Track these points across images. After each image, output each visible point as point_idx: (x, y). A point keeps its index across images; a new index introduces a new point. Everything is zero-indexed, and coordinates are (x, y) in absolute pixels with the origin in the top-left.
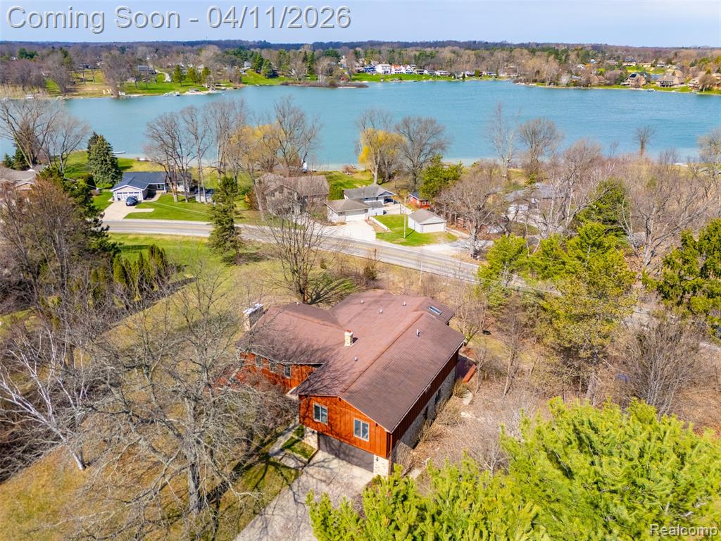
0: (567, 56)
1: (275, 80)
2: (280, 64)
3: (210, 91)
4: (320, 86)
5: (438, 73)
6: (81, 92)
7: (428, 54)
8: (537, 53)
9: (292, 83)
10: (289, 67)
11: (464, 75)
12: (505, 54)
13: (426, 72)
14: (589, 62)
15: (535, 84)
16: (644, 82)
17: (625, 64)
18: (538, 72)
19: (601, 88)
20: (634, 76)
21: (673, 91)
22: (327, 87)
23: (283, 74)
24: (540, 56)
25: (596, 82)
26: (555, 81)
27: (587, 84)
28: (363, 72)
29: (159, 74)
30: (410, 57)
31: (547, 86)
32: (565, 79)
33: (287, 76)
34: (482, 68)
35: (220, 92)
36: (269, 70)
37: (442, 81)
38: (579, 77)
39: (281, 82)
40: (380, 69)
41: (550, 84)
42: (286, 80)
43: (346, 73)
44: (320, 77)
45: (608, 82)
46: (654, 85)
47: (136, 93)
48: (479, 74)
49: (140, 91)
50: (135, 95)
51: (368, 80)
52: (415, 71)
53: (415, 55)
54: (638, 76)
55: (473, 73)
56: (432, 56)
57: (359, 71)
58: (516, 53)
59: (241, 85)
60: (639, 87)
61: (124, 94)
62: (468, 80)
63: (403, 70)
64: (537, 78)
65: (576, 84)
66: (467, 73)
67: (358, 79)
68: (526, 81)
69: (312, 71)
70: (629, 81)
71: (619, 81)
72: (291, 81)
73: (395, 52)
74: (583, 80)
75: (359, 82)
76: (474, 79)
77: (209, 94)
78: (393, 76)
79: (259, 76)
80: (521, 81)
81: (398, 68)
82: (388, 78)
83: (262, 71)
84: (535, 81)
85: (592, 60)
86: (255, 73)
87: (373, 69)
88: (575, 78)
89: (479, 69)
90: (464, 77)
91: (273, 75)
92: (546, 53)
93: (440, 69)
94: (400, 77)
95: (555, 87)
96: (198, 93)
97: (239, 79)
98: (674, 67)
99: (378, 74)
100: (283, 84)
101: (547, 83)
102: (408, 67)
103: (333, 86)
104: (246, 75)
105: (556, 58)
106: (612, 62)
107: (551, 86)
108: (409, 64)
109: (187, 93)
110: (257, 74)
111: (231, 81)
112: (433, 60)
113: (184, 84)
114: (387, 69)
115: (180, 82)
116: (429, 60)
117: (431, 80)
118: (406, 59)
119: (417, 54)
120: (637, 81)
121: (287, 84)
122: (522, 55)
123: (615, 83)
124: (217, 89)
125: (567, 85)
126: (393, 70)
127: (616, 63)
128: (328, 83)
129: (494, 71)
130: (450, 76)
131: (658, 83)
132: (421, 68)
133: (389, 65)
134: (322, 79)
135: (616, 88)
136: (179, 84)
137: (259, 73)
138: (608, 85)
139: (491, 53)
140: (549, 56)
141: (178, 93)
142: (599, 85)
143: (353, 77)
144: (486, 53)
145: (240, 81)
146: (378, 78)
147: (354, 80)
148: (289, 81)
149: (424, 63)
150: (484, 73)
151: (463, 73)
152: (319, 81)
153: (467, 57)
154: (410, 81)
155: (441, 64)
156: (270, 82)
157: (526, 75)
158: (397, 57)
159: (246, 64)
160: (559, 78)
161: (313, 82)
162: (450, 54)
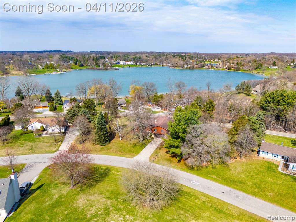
0: (186, 58)
1: (83, 67)
2: (84, 61)
4: (101, 69)
5: (142, 64)
8: (175, 57)
10: (87, 62)
12: (165, 57)
13: (138, 64)
14: (193, 60)
15: (176, 68)
16: (211, 67)
17: (205, 60)
18: (177, 64)
19: (197, 69)
20: (207, 65)
21: (220, 70)
22: (104, 70)
23: (85, 65)
25: (196, 67)
27: (193, 68)
28: (115, 64)
29: (37, 66)
30: (131, 58)
32: (186, 66)
33: (87, 66)
34: (157, 62)
36: (81, 64)
37: (144, 67)
39: (86, 68)
40: (121, 63)
42: (88, 67)
43: (109, 64)
44: (100, 66)
45: (199, 67)
46: (214, 68)
48: (156, 64)
51: (118, 67)
52: (134, 64)
53: (133, 58)
54: (209, 65)
56: (139, 58)
57: (114, 64)
58: (168, 56)
59: (71, 70)
60: (209, 68)
61: (29, 74)
63: (130, 63)
64: (176, 66)
65: (189, 68)
66: (153, 64)
68: (173, 67)
69: (97, 64)
70: (206, 67)
71: (203, 66)
72: (90, 68)
73: (126, 56)
74: (192, 66)
75: (115, 68)
76: (155, 66)
78: (127, 65)
79: (76, 66)
80: (171, 67)
81: (128, 62)
82: (125, 66)
84: (176, 67)
86: (74, 65)
87: (119, 63)
88: (189, 66)
89: (156, 62)
90: (152, 65)
91: (82, 65)
92: (178, 57)
94: (130, 66)
95: (183, 69)
96: (57, 73)
97: (69, 67)
98: (221, 61)
99: (121, 65)
100: (87, 69)
101: (180, 67)
103: (106, 69)
104: (71, 66)
105: (182, 58)
107: (181, 69)
108: (132, 61)
109: (53, 73)
111: (66, 68)
112: (140, 59)
114: (124, 63)
116: (139, 59)
117: (140, 66)
118: (130, 59)
120: (209, 66)
121: (88, 69)
124: (63, 71)
125: (187, 68)
126: (126, 63)
127: (202, 60)
128: (104, 68)
129: (162, 62)
130: (147, 65)
131: (215, 67)
132: (136, 62)
133: (124, 61)
134: (101, 67)
135: (202, 69)
136: (47, 70)
137: (76, 65)
138: (200, 68)
139: (159, 56)
140: (179, 58)
141: (49, 73)
142: (197, 68)
146: (121, 66)
147: (112, 67)
149: (137, 60)
150: (158, 64)
151: (151, 64)
152: (100, 67)
153: (152, 58)
154: (133, 67)
155: (143, 61)
156: (81, 68)
157: (173, 64)
158: (127, 58)
159: (71, 61)
160: (183, 66)
161: (98, 68)
162: (145, 57)
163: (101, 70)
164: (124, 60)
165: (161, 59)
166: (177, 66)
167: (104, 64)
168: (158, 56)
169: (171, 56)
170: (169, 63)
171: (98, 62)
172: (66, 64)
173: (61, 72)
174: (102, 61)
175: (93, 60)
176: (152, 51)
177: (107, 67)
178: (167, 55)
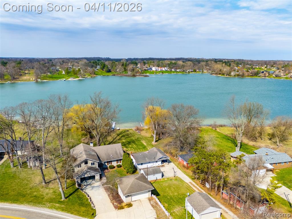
1: (110, 73)
2: (112, 67)
3: (80, 78)
5: (178, 70)
6: (20, 79)
7: (173, 63)
9: (117, 75)
10: (116, 68)
11: (189, 71)
12: (205, 63)
13: (173, 70)
15: (220, 75)
16: (268, 75)
18: (220, 70)
20: (263, 72)
23: (113, 71)
24: (219, 64)
25: (247, 75)
26: (229, 74)
27: (243, 76)
29: (60, 71)
30: (166, 64)
31: (226, 76)
32: (233, 73)
33: (115, 72)
35: (84, 79)
36: (107, 69)
37: (180, 73)
38: (239, 73)
39: (112, 74)
40: (154, 69)
41: (227, 75)
43: (140, 70)
45: (251, 75)
46: (272, 76)
47: (46, 79)
48: (195, 71)
49: (48, 79)
50: (45, 81)
51: (149, 73)
52: (168, 70)
53: (168, 63)
54: (265, 72)
55: (193, 70)
56: (175, 64)
57: (145, 70)
58: (209, 62)
59: (95, 75)
60: (266, 77)
61: (40, 80)
62: (191, 73)
63: (164, 69)
65: (238, 75)
66: (190, 70)
67: (145, 73)
68: (216, 74)
69: (125, 70)
70: (261, 75)
72: (116, 74)
73: (159, 62)
74: (241, 74)
75: (145, 74)
76: (193, 73)
78: (159, 72)
79: (103, 71)
80: (213, 74)
81: (162, 68)
82: (157, 73)
84: (220, 74)
85: (240, 65)
87: (151, 69)
88: (237, 73)
89: (195, 69)
90: (189, 72)
91: (109, 71)
92: (221, 63)
93: (179, 69)
94: (163, 72)
95: (229, 77)
96: (74, 79)
99: (153, 71)
100: (113, 75)
101: (226, 75)
102: (166, 68)
103: (134, 76)
104: (97, 71)
106: (248, 66)
107: (227, 76)
108: (166, 67)
109: (69, 79)
110: (102, 71)
111: (90, 74)
112: (176, 65)
113: (70, 75)
114: (157, 69)
115: (68, 74)
116: (174, 65)
117: (175, 73)
118: (165, 65)
119: (169, 63)
120: (265, 74)
121: (114, 75)
122: (211, 63)
123: (255, 75)
124: (83, 77)
125: (235, 76)
126: (159, 69)
127: (250, 66)
128: (132, 75)
129: (201, 69)
130: (183, 71)
131: (274, 75)
132: (171, 68)
133: (158, 67)
134: (129, 73)
135: (255, 77)
137: (103, 70)
139: (199, 62)
140: (223, 64)
141: (64, 79)
142: (248, 76)
143: (143, 72)
144: (196, 63)
145: (94, 74)
146: (153, 73)
147: (143, 73)
148: (115, 74)
149: (172, 66)
150: (197, 70)
151: (188, 70)
153: (189, 64)
154: (166, 74)
155: (179, 67)
156: (108, 74)
157: (215, 71)
158: (161, 64)
159: (98, 66)
160: (230, 73)
161: (126, 74)
162: (182, 63)
163: (128, 76)
165: (200, 64)
166: (220, 72)
167: (133, 70)
168: (197, 62)
169: (213, 62)
170: (210, 70)
175: (123, 65)
177: (137, 73)
178: (207, 61)
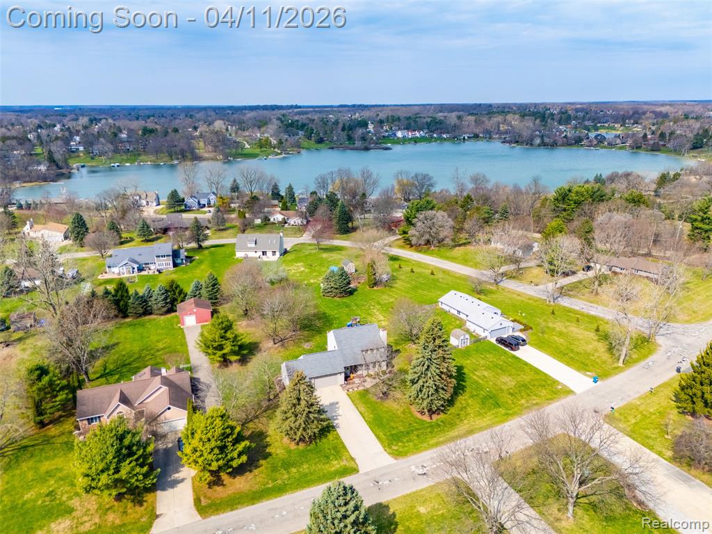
1: (323, 144)
2: (325, 133)
5: (444, 136)
6: (205, 158)
7: (437, 120)
8: (526, 117)
9: (336, 147)
10: (332, 135)
12: (500, 118)
13: (435, 135)
14: (570, 124)
17: (599, 125)
22: (362, 150)
23: (328, 140)
26: (530, 142)
27: (553, 145)
28: (387, 137)
29: (240, 142)
30: (423, 123)
32: (538, 141)
33: (331, 141)
34: (480, 131)
36: (319, 137)
37: (449, 142)
39: (327, 146)
40: (399, 134)
41: (527, 144)
42: (332, 145)
43: (374, 138)
44: (356, 142)
48: (477, 136)
51: (391, 143)
52: (427, 135)
53: (427, 122)
55: (472, 136)
56: (440, 122)
57: (384, 137)
58: (509, 117)
59: (300, 150)
62: (468, 141)
63: (418, 135)
66: (467, 135)
67: (384, 143)
68: (511, 142)
69: (350, 138)
75: (385, 145)
76: (473, 140)
77: (284, 157)
78: (411, 140)
81: (414, 133)
82: (406, 141)
83: (313, 138)
85: (573, 122)
86: (306, 139)
87: (395, 135)
88: (547, 140)
89: (476, 132)
90: (464, 139)
91: (320, 141)
92: (533, 117)
93: (446, 133)
94: (417, 140)
95: (530, 147)
97: (298, 146)
98: (640, 127)
99: (398, 138)
100: (330, 148)
102: (421, 132)
103: (367, 149)
104: (301, 142)
108: (422, 129)
109: (270, 157)
110: (309, 141)
111: (292, 147)
112: (441, 126)
113: (263, 150)
114: (406, 134)
116: (438, 126)
117: (440, 141)
121: (332, 148)
123: (576, 143)
125: (539, 146)
126: (410, 135)
128: (363, 147)
130: (454, 138)
132: (432, 132)
133: (406, 131)
134: (358, 144)
136: (259, 150)
137: (310, 139)
138: (570, 145)
142: (563, 145)
143: (380, 141)
146: (398, 141)
147: (380, 143)
149: (434, 128)
150: (481, 135)
151: (463, 136)
152: (356, 145)
154: (424, 143)
155: (446, 129)
156: (319, 146)
158: (413, 124)
159: (300, 132)
160: (532, 140)
161: (352, 146)
163: (358, 149)
164: (408, 128)
165: (491, 122)
167: (363, 139)
168: (487, 116)
169: (517, 116)
171: (352, 135)
172: (292, 140)
173: (284, 155)
174: (360, 131)
175: (343, 129)
176: (478, 102)
177: (370, 143)
